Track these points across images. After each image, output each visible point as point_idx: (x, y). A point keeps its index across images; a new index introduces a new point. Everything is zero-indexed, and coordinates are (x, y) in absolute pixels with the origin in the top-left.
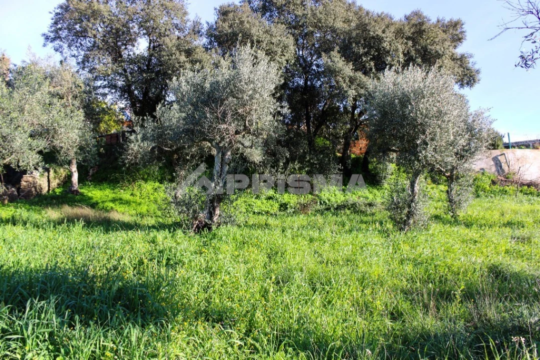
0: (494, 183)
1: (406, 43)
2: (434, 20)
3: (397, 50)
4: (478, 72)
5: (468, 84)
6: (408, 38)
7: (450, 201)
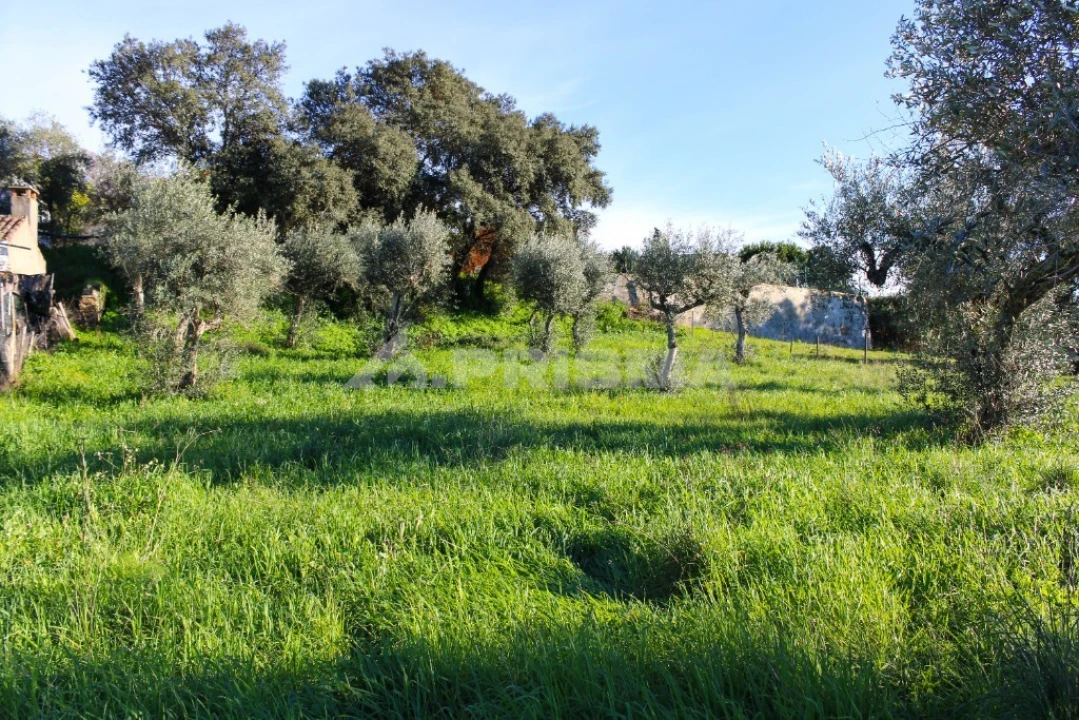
0: (625, 315)
1: (538, 162)
2: (567, 127)
3: (527, 171)
4: (611, 191)
5: (600, 203)
6: (540, 156)
7: (575, 337)
